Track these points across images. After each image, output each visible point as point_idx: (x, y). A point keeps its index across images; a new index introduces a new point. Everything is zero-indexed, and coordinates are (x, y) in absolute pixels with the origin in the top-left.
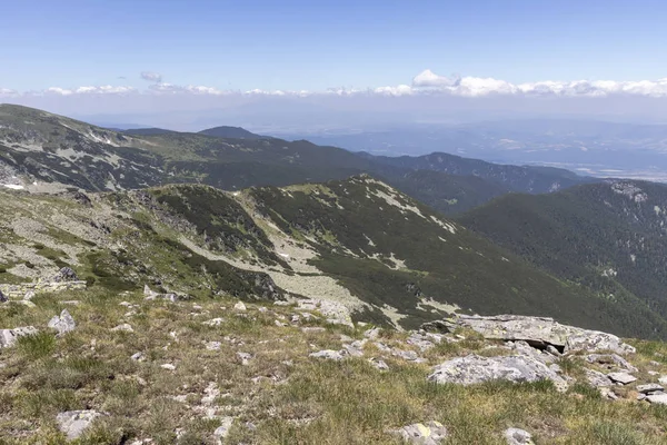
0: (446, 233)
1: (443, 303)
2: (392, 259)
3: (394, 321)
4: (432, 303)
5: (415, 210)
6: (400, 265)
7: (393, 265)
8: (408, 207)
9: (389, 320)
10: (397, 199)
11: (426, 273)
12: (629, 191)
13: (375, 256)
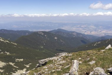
0: (15, 45)
1: (20, 59)
2: (6, 53)
3: (13, 65)
4: (18, 60)
5: (7, 41)
6: (8, 53)
7: (7, 54)
8: (6, 41)
9: (12, 65)
10: (3, 40)
11: (14, 54)
12: (41, 33)
13: (2, 53)
